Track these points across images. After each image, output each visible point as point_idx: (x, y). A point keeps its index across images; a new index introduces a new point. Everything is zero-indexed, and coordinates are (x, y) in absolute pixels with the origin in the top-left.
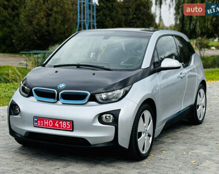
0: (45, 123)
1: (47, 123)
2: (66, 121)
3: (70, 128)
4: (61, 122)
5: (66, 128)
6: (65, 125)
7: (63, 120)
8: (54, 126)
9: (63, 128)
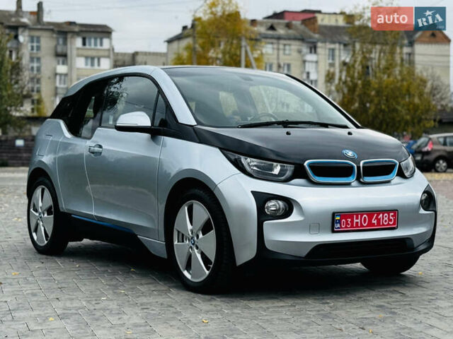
0: (355, 221)
1: (359, 221)
2: (388, 211)
3: (394, 224)
4: (381, 215)
5: (388, 224)
6: (386, 219)
7: (383, 212)
8: (370, 224)
9: (383, 225)
